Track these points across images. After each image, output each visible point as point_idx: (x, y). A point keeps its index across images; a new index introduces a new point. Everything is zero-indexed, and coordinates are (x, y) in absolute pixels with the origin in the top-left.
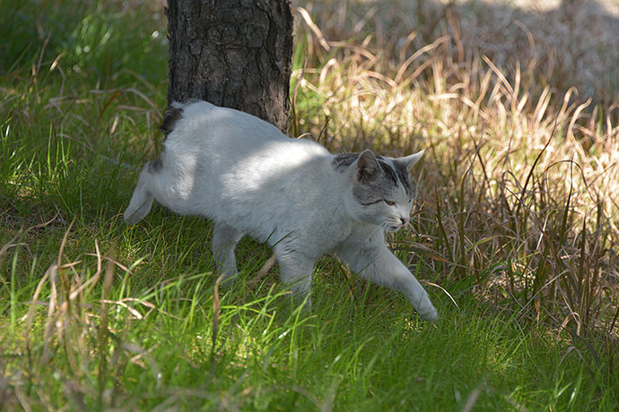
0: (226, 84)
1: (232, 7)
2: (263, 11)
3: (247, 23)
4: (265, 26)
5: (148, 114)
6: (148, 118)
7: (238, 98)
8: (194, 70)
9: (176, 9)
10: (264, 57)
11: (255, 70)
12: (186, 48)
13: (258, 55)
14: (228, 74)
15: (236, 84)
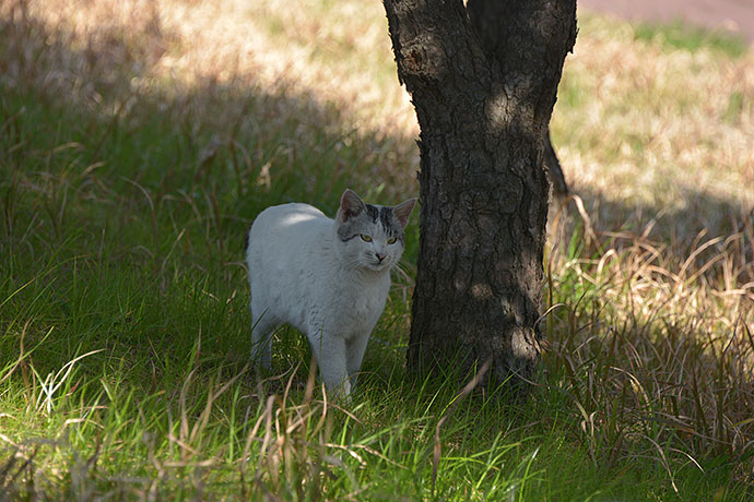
0: (476, 250)
1: (485, 172)
2: (518, 176)
3: (500, 188)
4: (519, 192)
5: (405, 289)
6: (405, 293)
7: (488, 265)
8: (444, 236)
9: (429, 174)
10: (517, 225)
11: (507, 236)
12: (438, 213)
13: (511, 220)
14: (478, 240)
15: (487, 250)
